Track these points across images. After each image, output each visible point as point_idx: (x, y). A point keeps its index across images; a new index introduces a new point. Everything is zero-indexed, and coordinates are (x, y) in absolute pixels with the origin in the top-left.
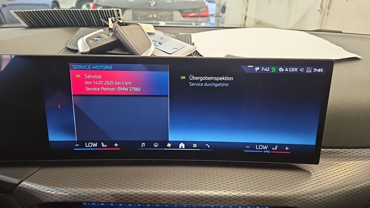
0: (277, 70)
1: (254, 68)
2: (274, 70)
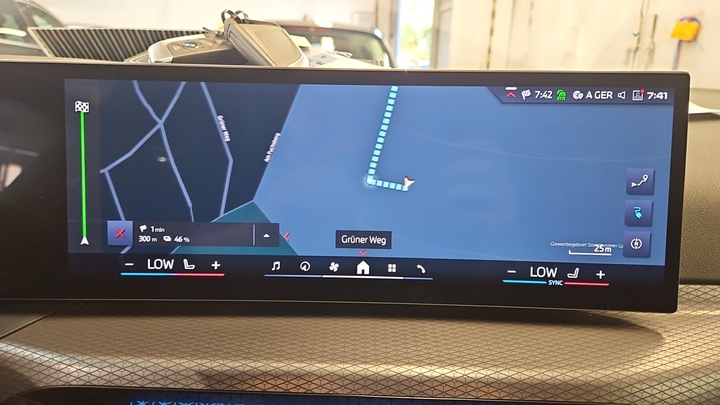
0: (569, 95)
1: (518, 93)
2: (562, 95)
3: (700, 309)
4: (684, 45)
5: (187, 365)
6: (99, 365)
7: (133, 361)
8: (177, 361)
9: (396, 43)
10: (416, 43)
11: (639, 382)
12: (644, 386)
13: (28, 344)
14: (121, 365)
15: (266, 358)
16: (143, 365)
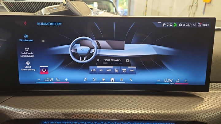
0: (178, 25)
1: (162, 24)
2: (175, 25)
3: (215, 90)
4: (207, 4)
5: (59, 111)
6: (31, 112)
7: (42, 110)
8: (56, 110)
9: (117, 3)
10: (123, 4)
11: (198, 113)
12: (199, 115)
13: (8, 106)
14: (38, 112)
15: (83, 109)
16: (45, 111)
